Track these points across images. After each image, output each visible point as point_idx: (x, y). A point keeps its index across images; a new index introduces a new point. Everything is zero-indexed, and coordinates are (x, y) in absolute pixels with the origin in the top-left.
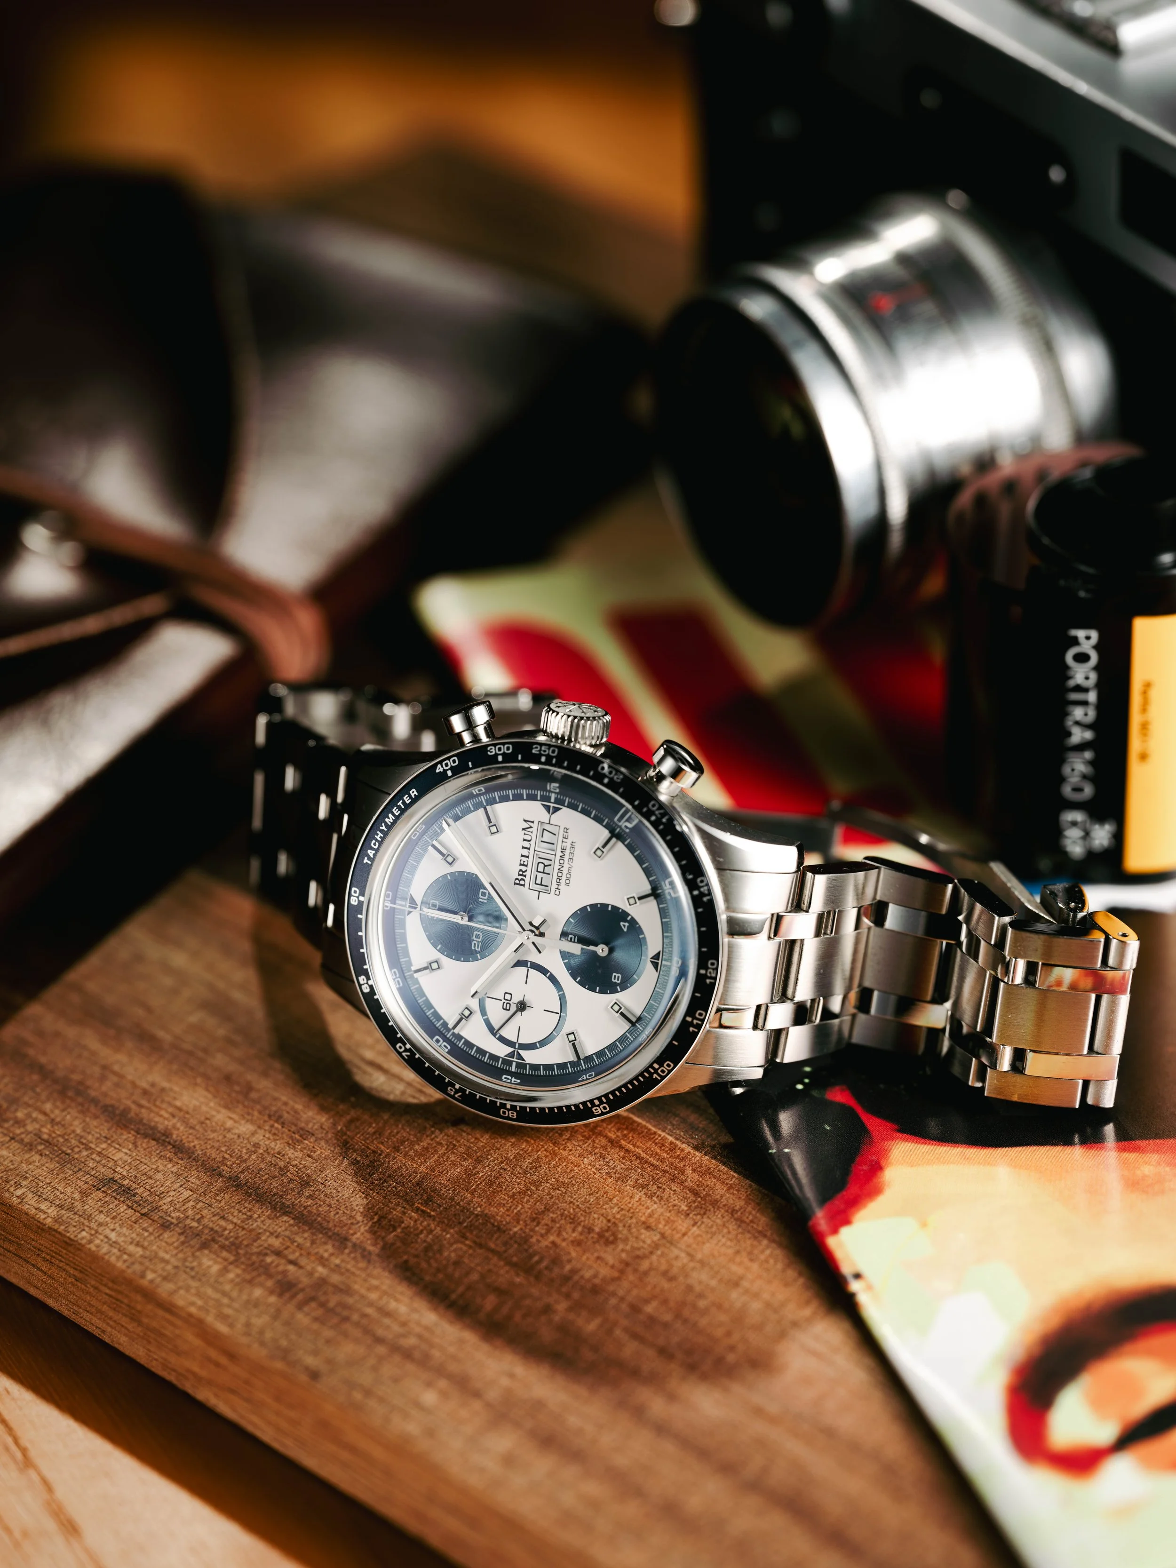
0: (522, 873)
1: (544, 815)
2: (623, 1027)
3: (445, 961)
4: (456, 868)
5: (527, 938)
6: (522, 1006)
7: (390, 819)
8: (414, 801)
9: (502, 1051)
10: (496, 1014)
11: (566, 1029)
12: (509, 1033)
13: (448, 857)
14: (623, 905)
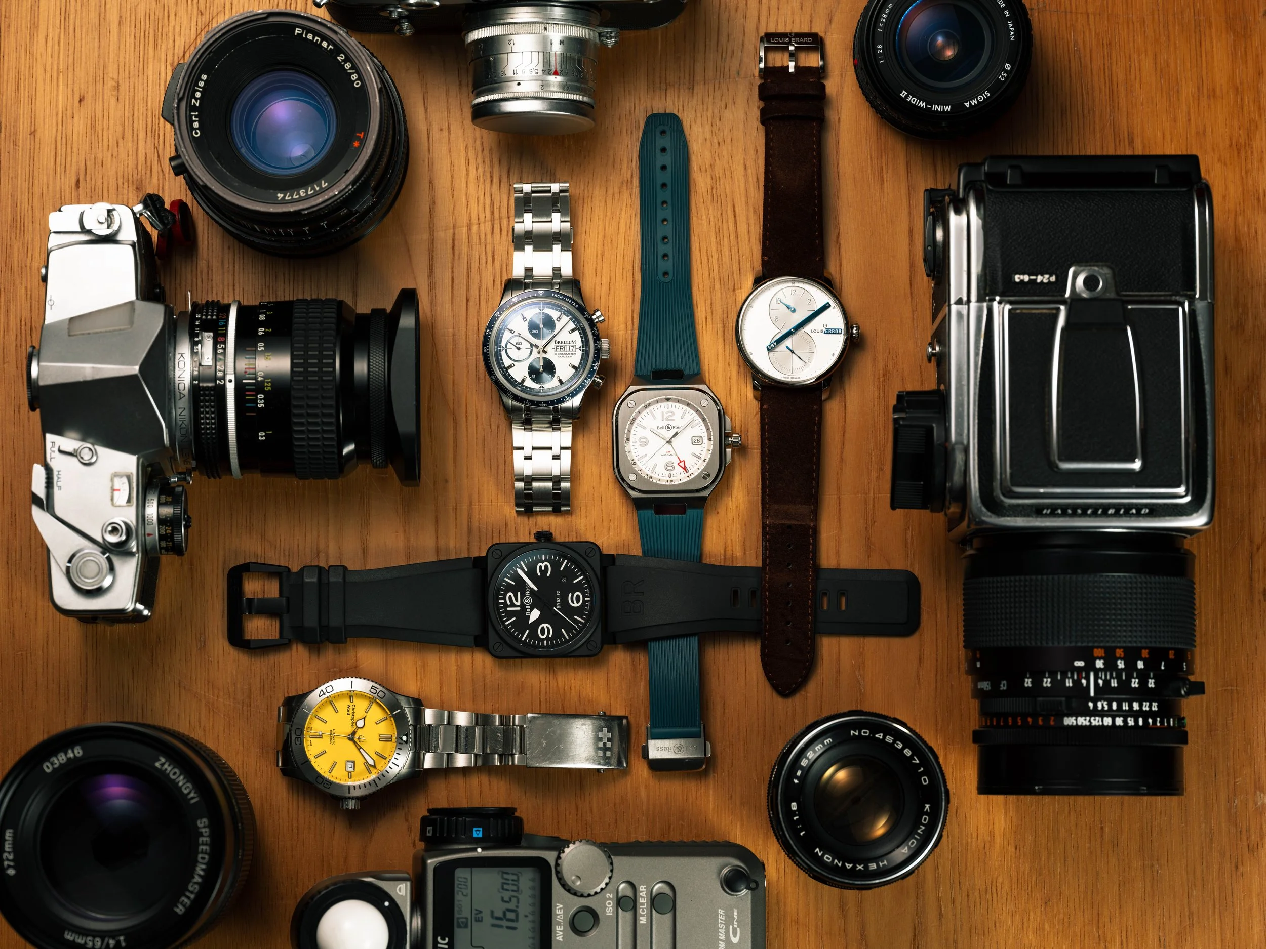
0: (559, 342)
1: (578, 346)
2: (519, 380)
3: (527, 322)
4: (556, 322)
5: (541, 347)
6: (519, 349)
7: (567, 300)
8: (575, 306)
9: (503, 344)
10: (514, 341)
11: (515, 363)
12: (509, 345)
13: (559, 319)
14: (556, 375)
